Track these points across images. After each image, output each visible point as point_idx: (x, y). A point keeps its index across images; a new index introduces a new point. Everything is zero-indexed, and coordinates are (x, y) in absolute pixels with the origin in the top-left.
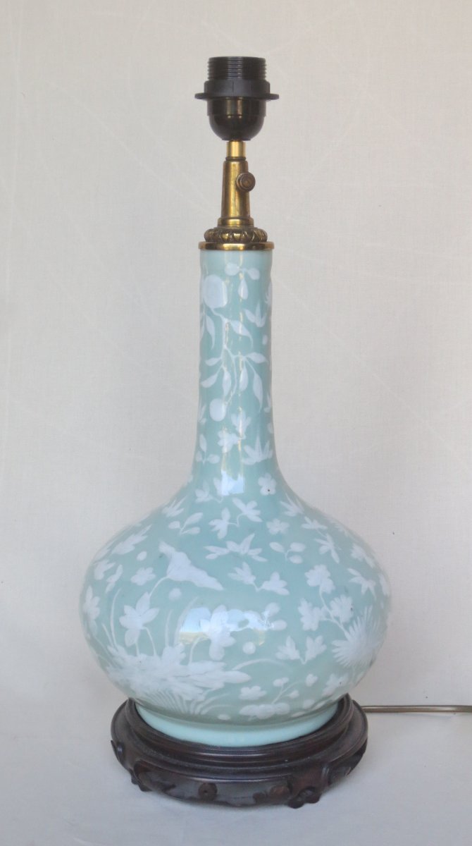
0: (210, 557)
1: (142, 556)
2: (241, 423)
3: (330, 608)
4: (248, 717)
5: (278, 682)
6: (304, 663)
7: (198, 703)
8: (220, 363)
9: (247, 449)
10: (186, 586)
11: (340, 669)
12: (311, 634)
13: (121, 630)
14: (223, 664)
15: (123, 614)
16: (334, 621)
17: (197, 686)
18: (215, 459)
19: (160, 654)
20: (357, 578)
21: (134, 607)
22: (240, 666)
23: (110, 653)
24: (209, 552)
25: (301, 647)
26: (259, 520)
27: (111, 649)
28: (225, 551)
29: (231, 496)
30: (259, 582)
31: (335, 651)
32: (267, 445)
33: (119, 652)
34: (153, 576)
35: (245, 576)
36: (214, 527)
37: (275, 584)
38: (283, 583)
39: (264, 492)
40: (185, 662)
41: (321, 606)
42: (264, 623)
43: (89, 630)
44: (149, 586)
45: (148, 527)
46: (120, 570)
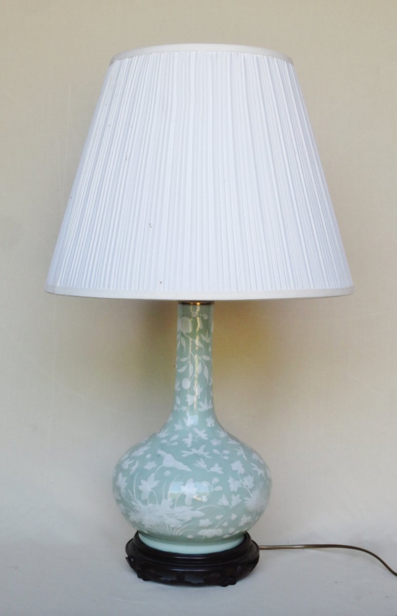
0: (183, 456)
1: (149, 456)
2: (197, 390)
3: (243, 481)
4: (202, 536)
5: (218, 517)
6: (231, 508)
7: (179, 528)
8: (187, 361)
9: (201, 403)
10: (172, 469)
11: (249, 513)
12: (235, 493)
13: (139, 492)
14: (192, 507)
15: (140, 484)
16: (245, 487)
17: (179, 520)
18: (184, 408)
19: (160, 503)
20: (256, 468)
21: (146, 480)
22: (200, 508)
23: (132, 505)
24: (184, 454)
25: (229, 500)
26: (207, 439)
27: (134, 503)
28: (191, 453)
29: (193, 426)
30: (209, 468)
31: (246, 502)
32: (210, 402)
33: (138, 504)
34: (155, 465)
35: (202, 464)
36: (184, 442)
37: (217, 469)
38: (220, 468)
39: (209, 425)
40: (172, 507)
41: (239, 480)
42: (212, 487)
43: (120, 495)
44: (153, 470)
45: (150, 443)
46: (137, 463)
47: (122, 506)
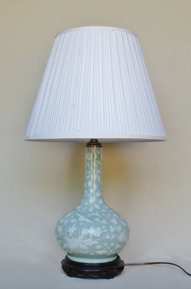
0: (88, 216)
1: (72, 217)
2: (95, 187)
3: (117, 228)
4: (97, 254)
5: (105, 244)
6: (111, 240)
7: (86, 250)
8: (90, 173)
9: (96, 193)
10: (84, 222)
11: (119, 243)
12: (113, 233)
13: (68, 233)
14: (92, 239)
15: (68, 229)
16: (118, 231)
17: (86, 245)
18: (89, 195)
19: (78, 238)
20: (122, 222)
21: (71, 227)
22: (97, 240)
23: (64, 239)
24: (89, 215)
25: (110, 236)
26: (99, 209)
27: (65, 238)
28: (92, 215)
29: (93, 203)
30: (100, 221)
31: (118, 238)
32: (101, 192)
33: (67, 239)
34: (76, 220)
35: (97, 220)
36: (89, 210)
37: (104, 222)
38: (106, 222)
39: (100, 203)
40: (83, 239)
41: (115, 227)
42: (102, 230)
43: (59, 235)
44: (75, 223)
45: (73, 212)
46: (67, 220)
47: (60, 241)
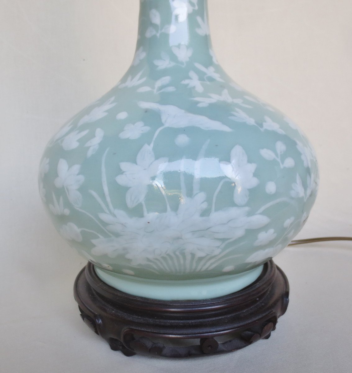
1: (122, 116)
13: (120, 190)
14: (247, 209)
15: (120, 172)
18: (170, 29)
21: (135, 162)
22: (263, 208)
23: (102, 222)
27: (105, 217)
29: (192, 61)
30: (259, 123)
40: (205, 213)
42: (279, 160)
43: (68, 204)
44: (145, 139)
45: (113, 99)
46: (99, 133)
